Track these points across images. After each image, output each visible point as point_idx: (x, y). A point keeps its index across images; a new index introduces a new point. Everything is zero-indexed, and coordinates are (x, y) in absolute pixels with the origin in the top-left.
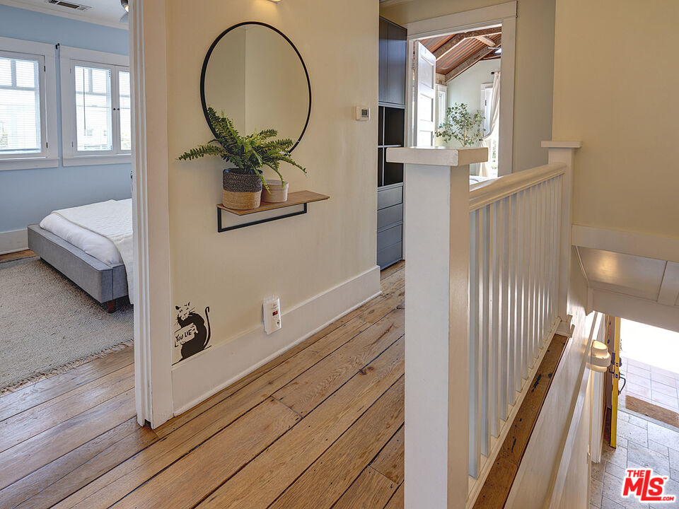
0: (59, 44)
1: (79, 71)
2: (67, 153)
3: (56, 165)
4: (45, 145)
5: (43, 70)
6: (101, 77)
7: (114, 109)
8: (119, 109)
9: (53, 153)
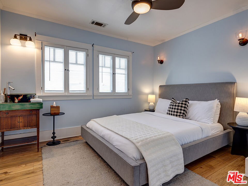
0: (94, 44)
1: (101, 56)
2: (95, 93)
3: (91, 98)
4: (87, 89)
5: (87, 55)
6: (108, 59)
7: (114, 74)
8: (115, 74)
9: (90, 93)
